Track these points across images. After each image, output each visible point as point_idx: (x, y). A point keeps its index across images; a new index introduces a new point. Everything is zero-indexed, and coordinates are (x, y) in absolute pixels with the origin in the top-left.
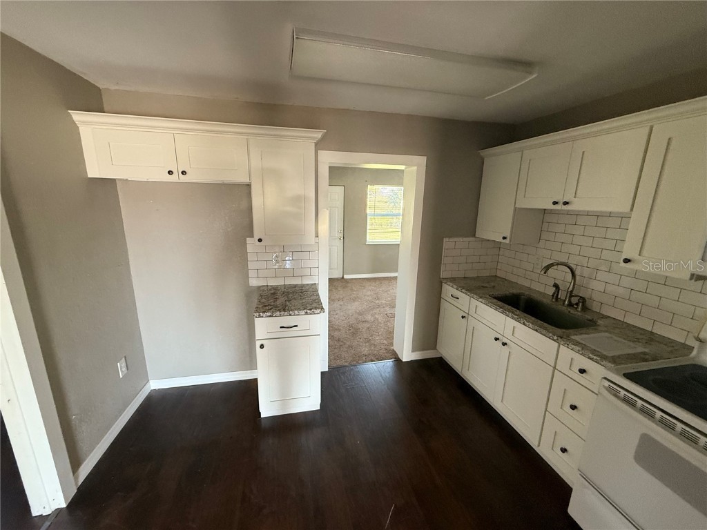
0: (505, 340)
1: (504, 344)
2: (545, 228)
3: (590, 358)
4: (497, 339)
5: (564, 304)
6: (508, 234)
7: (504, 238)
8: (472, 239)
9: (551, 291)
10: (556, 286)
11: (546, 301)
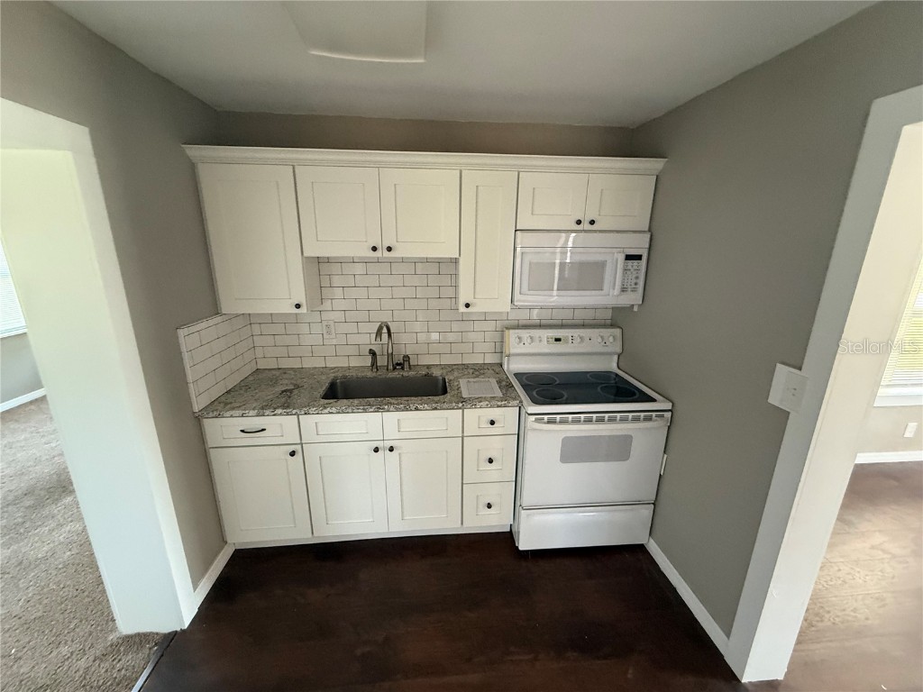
0: (388, 444)
1: (391, 449)
2: (325, 283)
3: (498, 406)
4: (376, 450)
5: (387, 369)
6: (302, 300)
7: (298, 306)
8: (218, 319)
9: (368, 361)
10: (373, 353)
11: (369, 374)
